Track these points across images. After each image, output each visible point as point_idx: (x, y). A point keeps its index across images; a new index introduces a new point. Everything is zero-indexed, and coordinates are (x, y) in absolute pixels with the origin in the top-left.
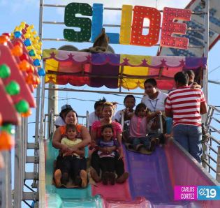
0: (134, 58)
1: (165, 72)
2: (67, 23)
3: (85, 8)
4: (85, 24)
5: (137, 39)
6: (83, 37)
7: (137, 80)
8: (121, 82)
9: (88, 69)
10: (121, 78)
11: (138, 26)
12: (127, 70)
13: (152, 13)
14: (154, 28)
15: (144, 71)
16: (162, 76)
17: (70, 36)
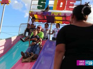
2: (38, 4)
5: (58, 8)
6: (43, 8)
7: (59, 21)
8: (55, 22)
9: (46, 18)
10: (55, 21)
11: (59, 5)
16: (66, 20)
17: (39, 8)
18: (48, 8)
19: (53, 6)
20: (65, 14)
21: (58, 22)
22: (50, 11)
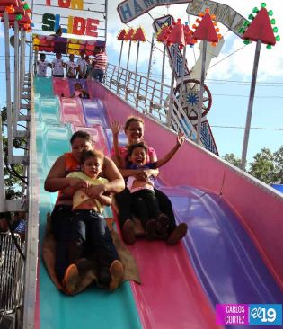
0: (74, 40)
1: (87, 48)
2: (43, 22)
3: (52, 16)
4: (52, 23)
5: (75, 32)
6: (50, 29)
8: (68, 51)
9: (53, 44)
10: (68, 49)
11: (76, 26)
12: (71, 46)
13: (82, 20)
14: (83, 27)
15: (78, 47)
17: (45, 28)
18: (60, 31)
19: (66, 27)
20: (87, 41)
21: (72, 52)
22: (64, 35)
